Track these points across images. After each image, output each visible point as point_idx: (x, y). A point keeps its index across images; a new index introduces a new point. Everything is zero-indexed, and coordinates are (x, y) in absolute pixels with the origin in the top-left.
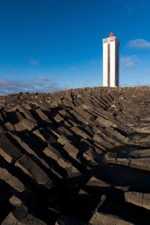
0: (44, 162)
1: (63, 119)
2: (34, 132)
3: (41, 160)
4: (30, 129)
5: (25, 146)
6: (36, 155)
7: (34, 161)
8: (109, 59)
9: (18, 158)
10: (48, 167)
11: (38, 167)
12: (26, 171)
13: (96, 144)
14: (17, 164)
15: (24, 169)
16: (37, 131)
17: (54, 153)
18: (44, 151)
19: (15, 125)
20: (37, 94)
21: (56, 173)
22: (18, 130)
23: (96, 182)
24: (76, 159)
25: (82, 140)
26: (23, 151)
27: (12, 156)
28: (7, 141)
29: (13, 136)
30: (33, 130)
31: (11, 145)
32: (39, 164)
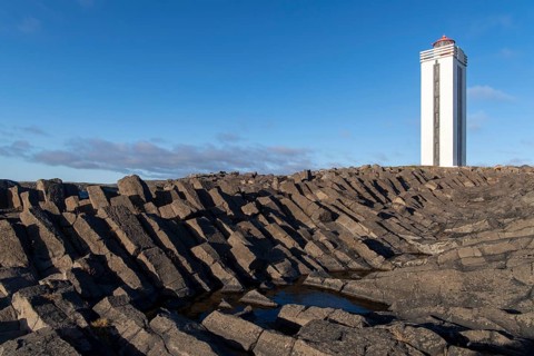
0: (185, 263)
1: (256, 211)
2: (188, 222)
3: (181, 258)
4: (182, 216)
5: (163, 236)
6: (176, 251)
7: (169, 257)
8: (437, 98)
9: (144, 249)
10: (190, 271)
11: (173, 266)
12: (151, 267)
13: (305, 258)
14: (141, 257)
15: (149, 264)
16: (195, 220)
17: (208, 253)
18: (193, 249)
19: (161, 208)
20: (254, 176)
21: (200, 281)
22: (163, 216)
23: (256, 297)
24: (248, 270)
25: (279, 246)
26: (158, 242)
27: (137, 244)
28: (137, 225)
29: (148, 219)
30: (188, 218)
31: (141, 230)
32: (176, 263)
